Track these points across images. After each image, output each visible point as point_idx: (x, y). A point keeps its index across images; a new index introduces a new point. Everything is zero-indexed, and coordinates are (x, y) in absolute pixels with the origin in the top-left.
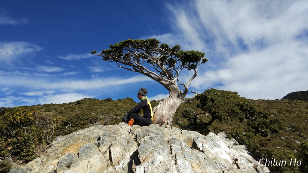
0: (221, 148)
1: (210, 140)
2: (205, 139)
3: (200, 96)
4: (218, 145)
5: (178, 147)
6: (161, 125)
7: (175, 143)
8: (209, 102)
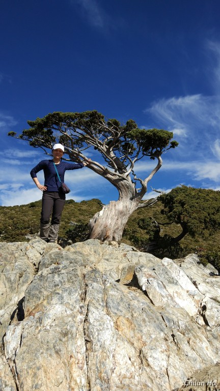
0: (179, 286)
1: (161, 272)
2: (154, 269)
3: (165, 197)
4: (175, 281)
5: (99, 288)
6: (103, 241)
7: (95, 280)
8: (177, 206)
